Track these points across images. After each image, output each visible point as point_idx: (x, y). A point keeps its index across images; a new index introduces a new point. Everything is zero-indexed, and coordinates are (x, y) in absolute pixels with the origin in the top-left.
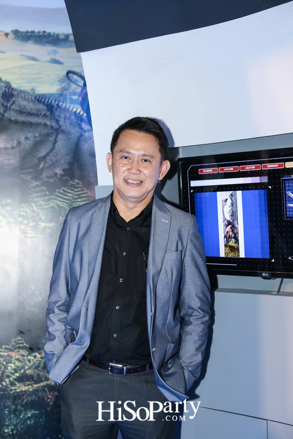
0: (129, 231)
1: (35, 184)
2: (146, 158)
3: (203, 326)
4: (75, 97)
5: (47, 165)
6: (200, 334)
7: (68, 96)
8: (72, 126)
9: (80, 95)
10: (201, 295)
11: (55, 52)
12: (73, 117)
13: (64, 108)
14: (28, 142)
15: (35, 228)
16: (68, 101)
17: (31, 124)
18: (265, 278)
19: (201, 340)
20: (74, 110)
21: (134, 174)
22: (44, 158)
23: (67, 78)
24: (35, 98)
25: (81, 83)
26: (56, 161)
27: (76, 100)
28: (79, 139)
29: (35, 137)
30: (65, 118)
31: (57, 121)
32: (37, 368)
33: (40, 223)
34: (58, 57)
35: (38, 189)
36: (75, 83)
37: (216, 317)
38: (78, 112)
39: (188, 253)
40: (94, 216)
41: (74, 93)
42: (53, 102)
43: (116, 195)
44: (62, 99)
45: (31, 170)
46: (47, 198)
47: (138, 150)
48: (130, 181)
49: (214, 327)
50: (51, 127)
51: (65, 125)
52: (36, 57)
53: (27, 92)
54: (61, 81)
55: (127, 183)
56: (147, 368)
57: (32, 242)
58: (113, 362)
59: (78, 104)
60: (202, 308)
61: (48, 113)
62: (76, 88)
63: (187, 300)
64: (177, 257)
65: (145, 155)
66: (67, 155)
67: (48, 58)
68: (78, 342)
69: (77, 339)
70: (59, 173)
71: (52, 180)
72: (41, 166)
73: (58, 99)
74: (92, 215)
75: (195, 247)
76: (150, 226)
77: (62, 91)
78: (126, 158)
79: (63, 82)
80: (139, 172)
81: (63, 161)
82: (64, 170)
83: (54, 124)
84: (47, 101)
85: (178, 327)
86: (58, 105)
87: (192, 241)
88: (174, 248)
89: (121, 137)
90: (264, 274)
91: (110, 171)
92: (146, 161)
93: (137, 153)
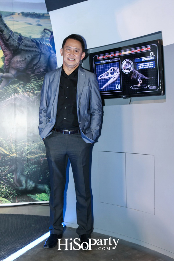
0: (69, 79)
1: (32, 75)
2: (77, 50)
3: (99, 116)
4: (48, 40)
5: (37, 67)
6: (98, 119)
7: (45, 39)
8: (47, 51)
9: (49, 39)
10: (98, 104)
11: (39, 21)
12: (47, 48)
13: (43, 44)
14: (29, 58)
15: (33, 93)
16: (45, 41)
17: (30, 51)
18: (124, 98)
19: (99, 121)
20: (47, 45)
21: (72, 56)
22: (35, 65)
23: (44, 32)
24: (31, 40)
25: (50, 34)
26: (41, 66)
27: (48, 41)
28: (50, 57)
29: (32, 56)
30: (44, 48)
31: (41, 49)
32: (36, 149)
33: (35, 91)
34: (40, 23)
35: (34, 77)
36: (47, 33)
37: (104, 114)
38: (49, 45)
39: (93, 88)
40: (56, 74)
41: (47, 38)
42: (39, 42)
43: (64, 65)
44: (42, 40)
45: (30, 70)
46: (37, 81)
47: (74, 47)
48: (70, 59)
49: (103, 117)
50: (38, 52)
51: (44, 51)
52: (31, 23)
53: (28, 38)
54: (42, 33)
55: (69, 60)
56: (78, 132)
57: (32, 99)
58: (65, 129)
59: (49, 42)
60: (99, 109)
61: (37, 46)
62: (48, 36)
63: (93, 107)
64: (88, 88)
65: (76, 49)
66: (45, 63)
67: (36, 23)
68: (51, 122)
69: (50, 120)
70: (42, 71)
71: (39, 74)
72: (35, 68)
73: (41, 40)
74: (55, 74)
75: (95, 85)
76: (77, 77)
77: (42, 37)
78: (69, 50)
79: (43, 33)
80: (74, 56)
81: (43, 66)
82: (44, 69)
83: (39, 51)
84: (36, 41)
85: (90, 116)
86: (41, 43)
87: (94, 83)
88: (87, 85)
89: (67, 42)
90: (124, 97)
91: (62, 56)
92: (76, 51)
93: (73, 48)
